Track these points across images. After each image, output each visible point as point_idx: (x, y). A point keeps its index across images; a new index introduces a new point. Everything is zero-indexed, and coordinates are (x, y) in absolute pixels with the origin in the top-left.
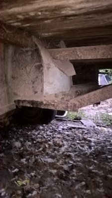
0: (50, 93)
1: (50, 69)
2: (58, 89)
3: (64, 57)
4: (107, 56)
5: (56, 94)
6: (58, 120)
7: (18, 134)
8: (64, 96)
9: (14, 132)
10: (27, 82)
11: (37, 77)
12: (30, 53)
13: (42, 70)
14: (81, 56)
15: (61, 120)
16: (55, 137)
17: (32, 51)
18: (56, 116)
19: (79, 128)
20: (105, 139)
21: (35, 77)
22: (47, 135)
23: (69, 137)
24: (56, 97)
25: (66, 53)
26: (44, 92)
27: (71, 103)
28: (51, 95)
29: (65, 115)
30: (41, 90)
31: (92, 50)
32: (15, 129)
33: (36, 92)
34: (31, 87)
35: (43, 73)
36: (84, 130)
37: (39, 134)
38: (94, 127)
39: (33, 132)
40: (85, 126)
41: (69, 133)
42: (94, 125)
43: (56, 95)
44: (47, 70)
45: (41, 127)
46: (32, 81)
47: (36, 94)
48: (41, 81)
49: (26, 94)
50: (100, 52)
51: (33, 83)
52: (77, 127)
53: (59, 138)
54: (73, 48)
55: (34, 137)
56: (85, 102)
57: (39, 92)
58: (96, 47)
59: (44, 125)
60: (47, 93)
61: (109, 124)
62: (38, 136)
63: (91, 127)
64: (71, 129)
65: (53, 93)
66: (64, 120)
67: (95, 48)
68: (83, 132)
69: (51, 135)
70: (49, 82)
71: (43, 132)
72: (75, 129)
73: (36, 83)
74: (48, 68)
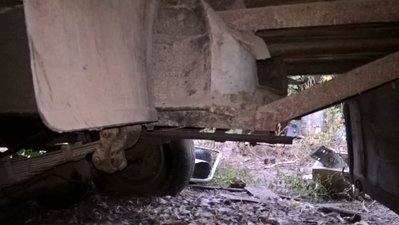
0: (222, 93)
1: (223, 46)
2: (237, 86)
3: (247, 24)
4: (332, 21)
5: (232, 95)
6: (195, 189)
7: (114, 213)
8: (245, 102)
9: (106, 211)
10: (173, 73)
11: (195, 63)
12: (181, 17)
13: (208, 47)
14: (281, 22)
15: (202, 189)
16: (199, 217)
17: (188, 13)
18: (192, 179)
19: (245, 202)
20: (304, 219)
21: (190, 62)
22: (181, 214)
23: (229, 216)
24: (232, 101)
25: (251, 18)
26: (212, 90)
27: (262, 113)
28: (224, 95)
29: (210, 177)
30: (204, 85)
31: (303, 10)
32: (105, 205)
33: (192, 92)
34: (182, 81)
35: (209, 53)
36: (257, 205)
37: (162, 212)
38: (276, 199)
39: (149, 208)
40: (257, 197)
41: (227, 209)
42: (276, 196)
43: (232, 97)
44: (217, 47)
45: (163, 201)
46: (184, 71)
47: (192, 96)
48: (206, 69)
49: (172, 95)
50: (318, 15)
51: (187, 74)
52: (241, 198)
53: (208, 218)
54: (267, 8)
55: (152, 217)
56: (289, 108)
57: (200, 92)
58: (311, 5)
59: (169, 197)
60: (216, 91)
61: (306, 194)
62: (162, 215)
63: (269, 199)
64: (227, 203)
65: (228, 92)
66: (209, 189)
67: (308, 7)
68: (255, 208)
69: (188, 215)
70: (220, 70)
71: (170, 208)
72: (238, 204)
73: (192, 75)
74: (220, 44)
